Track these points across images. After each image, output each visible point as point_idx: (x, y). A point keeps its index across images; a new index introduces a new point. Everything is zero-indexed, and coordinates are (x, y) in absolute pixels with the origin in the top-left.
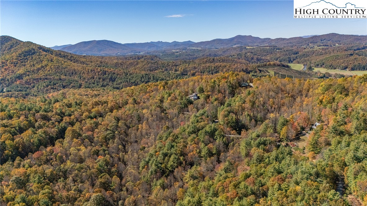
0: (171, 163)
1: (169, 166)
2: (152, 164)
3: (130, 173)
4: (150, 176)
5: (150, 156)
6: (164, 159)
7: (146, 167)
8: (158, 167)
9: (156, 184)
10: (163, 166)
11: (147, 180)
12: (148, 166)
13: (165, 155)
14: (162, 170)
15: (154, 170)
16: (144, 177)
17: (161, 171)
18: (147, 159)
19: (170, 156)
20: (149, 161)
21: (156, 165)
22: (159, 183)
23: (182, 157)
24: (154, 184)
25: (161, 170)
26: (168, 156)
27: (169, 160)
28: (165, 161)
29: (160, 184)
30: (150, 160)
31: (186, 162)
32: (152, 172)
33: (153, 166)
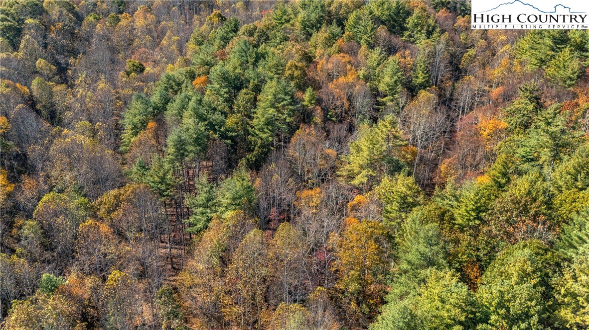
0: (263, 112)
1: (258, 121)
2: (180, 115)
3: (68, 152)
4: (172, 162)
5: (166, 89)
6: (230, 101)
7: (152, 124)
8: (212, 126)
9: (208, 200)
10: (231, 121)
11: (163, 180)
12: (161, 123)
13: (235, 85)
14: (232, 138)
15: (190, 136)
16: (144, 167)
17: (229, 141)
18: (155, 98)
19: (258, 89)
20: (167, 103)
21: (201, 117)
22: (229, 195)
23: (309, 90)
24: (201, 198)
25: (227, 138)
26: (251, 85)
27: (254, 102)
28: (235, 108)
29: (234, 199)
30: (167, 101)
31: (325, 111)
32: (181, 145)
33: (189, 121)
